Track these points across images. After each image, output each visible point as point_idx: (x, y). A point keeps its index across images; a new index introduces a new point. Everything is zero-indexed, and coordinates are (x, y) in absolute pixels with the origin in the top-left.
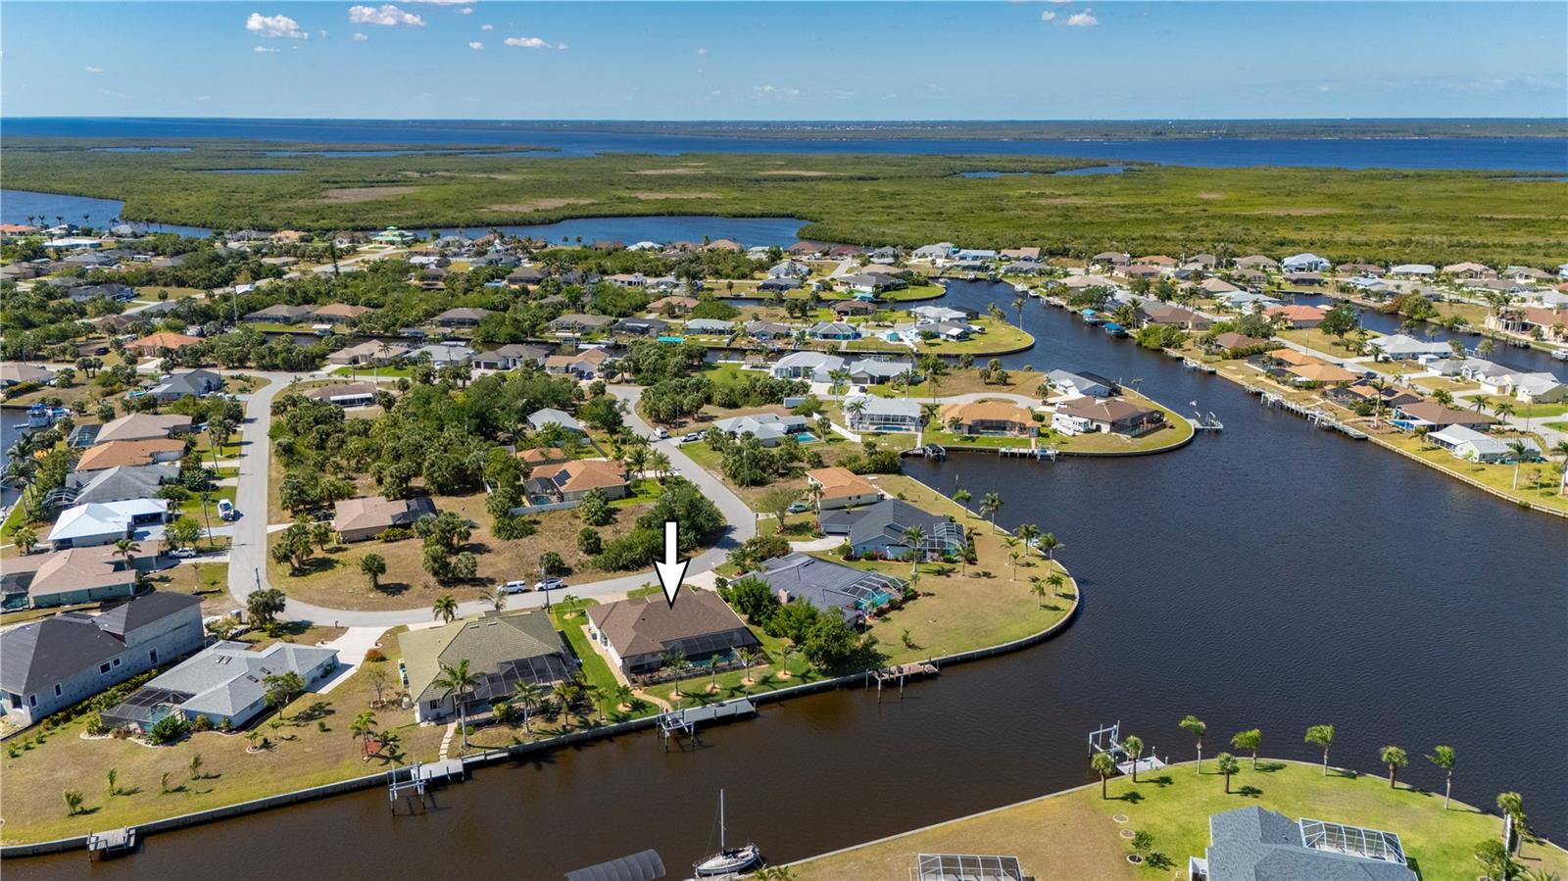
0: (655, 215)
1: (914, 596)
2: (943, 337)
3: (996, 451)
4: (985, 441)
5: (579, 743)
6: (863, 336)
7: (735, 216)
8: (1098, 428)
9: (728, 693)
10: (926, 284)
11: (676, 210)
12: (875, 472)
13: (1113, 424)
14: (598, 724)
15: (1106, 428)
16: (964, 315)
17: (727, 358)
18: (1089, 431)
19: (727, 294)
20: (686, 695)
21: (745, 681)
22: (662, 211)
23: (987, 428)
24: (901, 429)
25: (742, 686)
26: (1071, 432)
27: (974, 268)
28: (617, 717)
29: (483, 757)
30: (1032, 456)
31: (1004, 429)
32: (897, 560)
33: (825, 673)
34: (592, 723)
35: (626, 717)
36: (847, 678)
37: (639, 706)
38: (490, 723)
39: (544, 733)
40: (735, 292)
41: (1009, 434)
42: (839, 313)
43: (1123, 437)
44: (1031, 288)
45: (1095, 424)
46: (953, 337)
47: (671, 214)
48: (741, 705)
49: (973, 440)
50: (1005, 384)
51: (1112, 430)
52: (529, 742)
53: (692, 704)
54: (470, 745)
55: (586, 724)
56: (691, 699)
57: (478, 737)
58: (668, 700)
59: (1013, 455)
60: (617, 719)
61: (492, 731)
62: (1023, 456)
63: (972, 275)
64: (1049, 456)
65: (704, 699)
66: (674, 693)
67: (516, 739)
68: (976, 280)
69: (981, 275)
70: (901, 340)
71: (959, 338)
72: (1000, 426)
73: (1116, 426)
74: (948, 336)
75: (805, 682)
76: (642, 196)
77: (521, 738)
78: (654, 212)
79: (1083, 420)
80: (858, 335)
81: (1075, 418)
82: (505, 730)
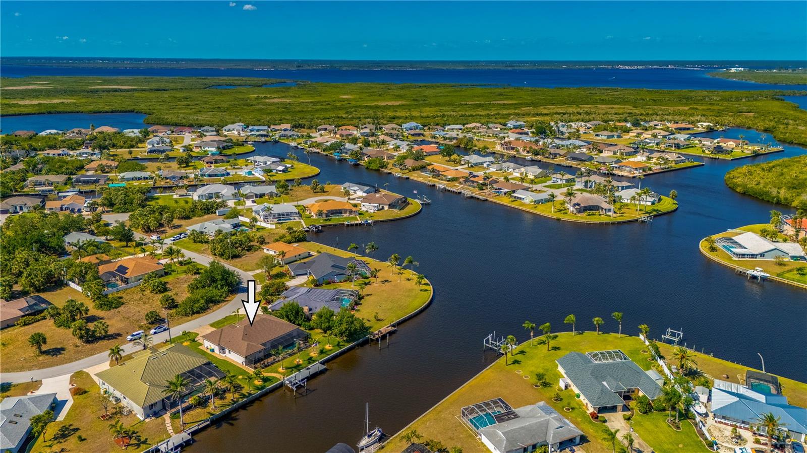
1: (363, 298)
2: (275, 171)
3: (343, 224)
4: (335, 220)
5: (244, 407)
6: (231, 174)
8: (383, 208)
9: (307, 362)
10: (243, 145)
12: (295, 242)
13: (389, 205)
14: (250, 394)
15: (386, 208)
16: (278, 159)
18: (379, 210)
19: (129, 157)
20: (287, 368)
21: (312, 354)
23: (332, 214)
24: (291, 219)
25: (311, 358)
26: (372, 211)
28: (258, 387)
29: (196, 428)
30: (361, 224)
31: (341, 213)
32: (341, 282)
33: (348, 341)
34: (247, 394)
35: (263, 388)
36: (359, 341)
37: (266, 380)
38: (189, 408)
39: (223, 406)
40: (133, 155)
41: (346, 215)
42: (207, 163)
43: (396, 210)
45: (381, 206)
48: (316, 367)
49: (330, 220)
50: (324, 192)
51: (389, 208)
52: (218, 412)
53: (291, 372)
54: (185, 423)
55: (244, 396)
56: (290, 370)
57: (187, 417)
58: (279, 373)
59: (352, 225)
61: (193, 413)
62: (357, 225)
63: (263, 139)
64: (369, 223)
65: (298, 367)
66: (281, 368)
67: (209, 413)
68: (266, 142)
69: (268, 139)
70: (253, 175)
71: (283, 171)
72: (339, 212)
73: (391, 206)
74: (277, 170)
75: (341, 348)
77: (212, 412)
79: (376, 205)
80: (228, 174)
81: (372, 204)
82: (199, 410)
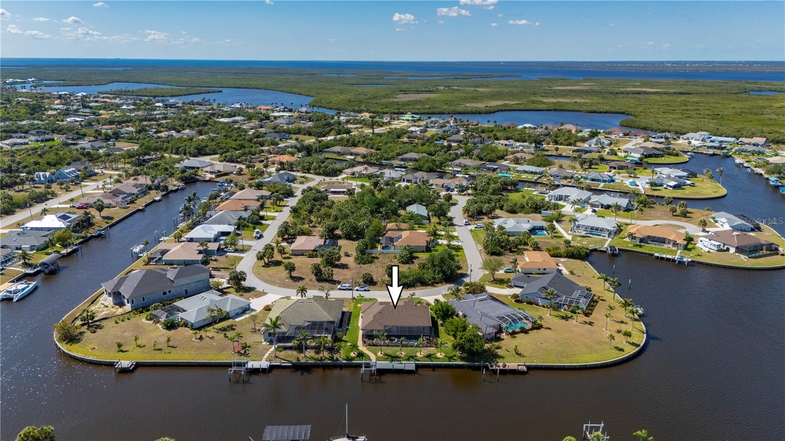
0: (547, 110)
1: (540, 327)
2: (665, 186)
3: (652, 255)
4: (647, 249)
5: (325, 367)
6: (617, 181)
7: (590, 112)
8: (728, 250)
9: (407, 357)
10: (677, 155)
11: (558, 108)
12: (566, 257)
13: (737, 248)
14: (337, 359)
15: (732, 250)
16: (685, 174)
17: (528, 187)
18: (720, 250)
19: (555, 153)
20: (386, 355)
21: (418, 354)
22: (550, 108)
23: (652, 241)
24: (600, 235)
25: (416, 356)
26: (707, 250)
27: (715, 148)
28: (348, 358)
29: (279, 364)
30: (674, 261)
31: (664, 243)
32: (544, 307)
33: (462, 359)
34: (335, 358)
35: (353, 359)
36: (473, 364)
37: (361, 355)
38: (290, 348)
39: (312, 358)
40: (559, 152)
41: (666, 246)
42: (610, 168)
43: (742, 257)
44: (747, 162)
45: (726, 247)
46: (671, 186)
47: (555, 110)
48: (410, 365)
49: (641, 246)
50: (685, 216)
51: (736, 252)
52: (303, 361)
53: (386, 360)
54: (277, 357)
55: (332, 358)
56: (387, 357)
57: (283, 354)
58: (376, 355)
59: (662, 258)
60: (348, 359)
61: (289, 352)
62: (669, 260)
63: (711, 152)
64: (684, 262)
65: (393, 358)
66: (380, 353)
67: (298, 358)
68: (714, 155)
69: (718, 152)
70: (638, 186)
71: (675, 187)
72: (662, 241)
73: (739, 250)
74: (668, 185)
75: (450, 361)
76: (545, 100)
77: (300, 358)
78: (546, 109)
79: (717, 243)
80: (613, 181)
81: (712, 242)
82: (295, 353)
